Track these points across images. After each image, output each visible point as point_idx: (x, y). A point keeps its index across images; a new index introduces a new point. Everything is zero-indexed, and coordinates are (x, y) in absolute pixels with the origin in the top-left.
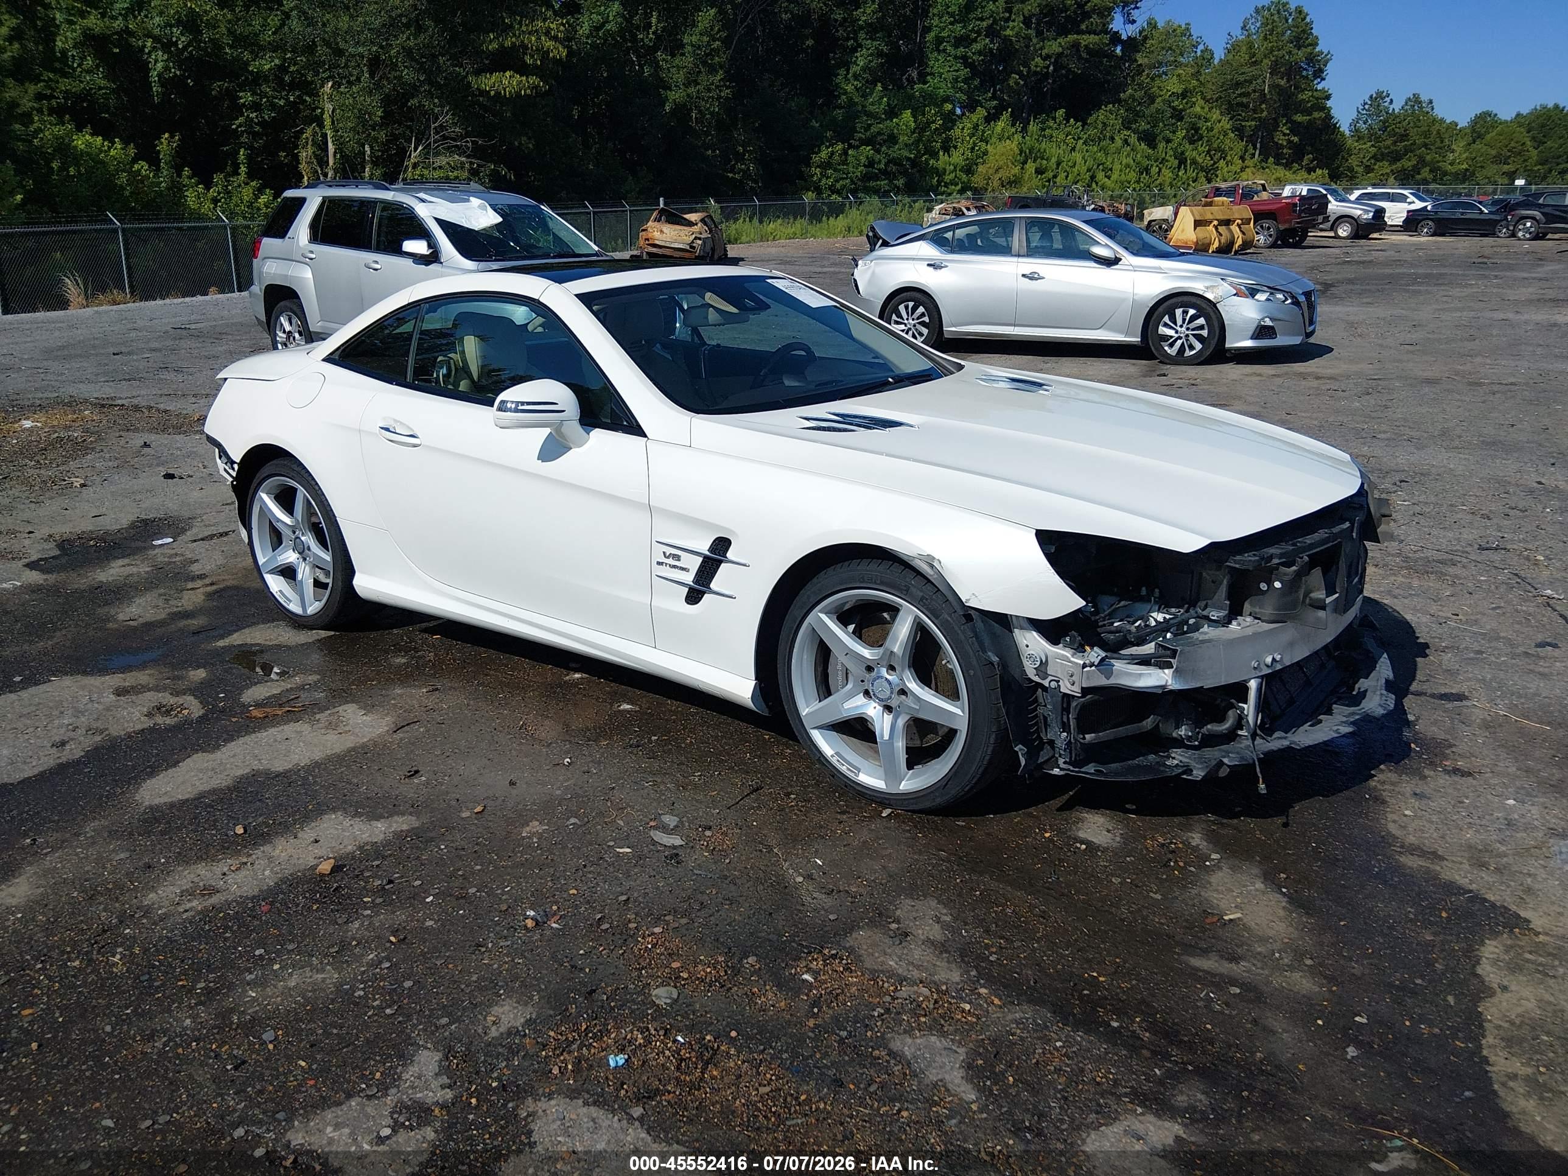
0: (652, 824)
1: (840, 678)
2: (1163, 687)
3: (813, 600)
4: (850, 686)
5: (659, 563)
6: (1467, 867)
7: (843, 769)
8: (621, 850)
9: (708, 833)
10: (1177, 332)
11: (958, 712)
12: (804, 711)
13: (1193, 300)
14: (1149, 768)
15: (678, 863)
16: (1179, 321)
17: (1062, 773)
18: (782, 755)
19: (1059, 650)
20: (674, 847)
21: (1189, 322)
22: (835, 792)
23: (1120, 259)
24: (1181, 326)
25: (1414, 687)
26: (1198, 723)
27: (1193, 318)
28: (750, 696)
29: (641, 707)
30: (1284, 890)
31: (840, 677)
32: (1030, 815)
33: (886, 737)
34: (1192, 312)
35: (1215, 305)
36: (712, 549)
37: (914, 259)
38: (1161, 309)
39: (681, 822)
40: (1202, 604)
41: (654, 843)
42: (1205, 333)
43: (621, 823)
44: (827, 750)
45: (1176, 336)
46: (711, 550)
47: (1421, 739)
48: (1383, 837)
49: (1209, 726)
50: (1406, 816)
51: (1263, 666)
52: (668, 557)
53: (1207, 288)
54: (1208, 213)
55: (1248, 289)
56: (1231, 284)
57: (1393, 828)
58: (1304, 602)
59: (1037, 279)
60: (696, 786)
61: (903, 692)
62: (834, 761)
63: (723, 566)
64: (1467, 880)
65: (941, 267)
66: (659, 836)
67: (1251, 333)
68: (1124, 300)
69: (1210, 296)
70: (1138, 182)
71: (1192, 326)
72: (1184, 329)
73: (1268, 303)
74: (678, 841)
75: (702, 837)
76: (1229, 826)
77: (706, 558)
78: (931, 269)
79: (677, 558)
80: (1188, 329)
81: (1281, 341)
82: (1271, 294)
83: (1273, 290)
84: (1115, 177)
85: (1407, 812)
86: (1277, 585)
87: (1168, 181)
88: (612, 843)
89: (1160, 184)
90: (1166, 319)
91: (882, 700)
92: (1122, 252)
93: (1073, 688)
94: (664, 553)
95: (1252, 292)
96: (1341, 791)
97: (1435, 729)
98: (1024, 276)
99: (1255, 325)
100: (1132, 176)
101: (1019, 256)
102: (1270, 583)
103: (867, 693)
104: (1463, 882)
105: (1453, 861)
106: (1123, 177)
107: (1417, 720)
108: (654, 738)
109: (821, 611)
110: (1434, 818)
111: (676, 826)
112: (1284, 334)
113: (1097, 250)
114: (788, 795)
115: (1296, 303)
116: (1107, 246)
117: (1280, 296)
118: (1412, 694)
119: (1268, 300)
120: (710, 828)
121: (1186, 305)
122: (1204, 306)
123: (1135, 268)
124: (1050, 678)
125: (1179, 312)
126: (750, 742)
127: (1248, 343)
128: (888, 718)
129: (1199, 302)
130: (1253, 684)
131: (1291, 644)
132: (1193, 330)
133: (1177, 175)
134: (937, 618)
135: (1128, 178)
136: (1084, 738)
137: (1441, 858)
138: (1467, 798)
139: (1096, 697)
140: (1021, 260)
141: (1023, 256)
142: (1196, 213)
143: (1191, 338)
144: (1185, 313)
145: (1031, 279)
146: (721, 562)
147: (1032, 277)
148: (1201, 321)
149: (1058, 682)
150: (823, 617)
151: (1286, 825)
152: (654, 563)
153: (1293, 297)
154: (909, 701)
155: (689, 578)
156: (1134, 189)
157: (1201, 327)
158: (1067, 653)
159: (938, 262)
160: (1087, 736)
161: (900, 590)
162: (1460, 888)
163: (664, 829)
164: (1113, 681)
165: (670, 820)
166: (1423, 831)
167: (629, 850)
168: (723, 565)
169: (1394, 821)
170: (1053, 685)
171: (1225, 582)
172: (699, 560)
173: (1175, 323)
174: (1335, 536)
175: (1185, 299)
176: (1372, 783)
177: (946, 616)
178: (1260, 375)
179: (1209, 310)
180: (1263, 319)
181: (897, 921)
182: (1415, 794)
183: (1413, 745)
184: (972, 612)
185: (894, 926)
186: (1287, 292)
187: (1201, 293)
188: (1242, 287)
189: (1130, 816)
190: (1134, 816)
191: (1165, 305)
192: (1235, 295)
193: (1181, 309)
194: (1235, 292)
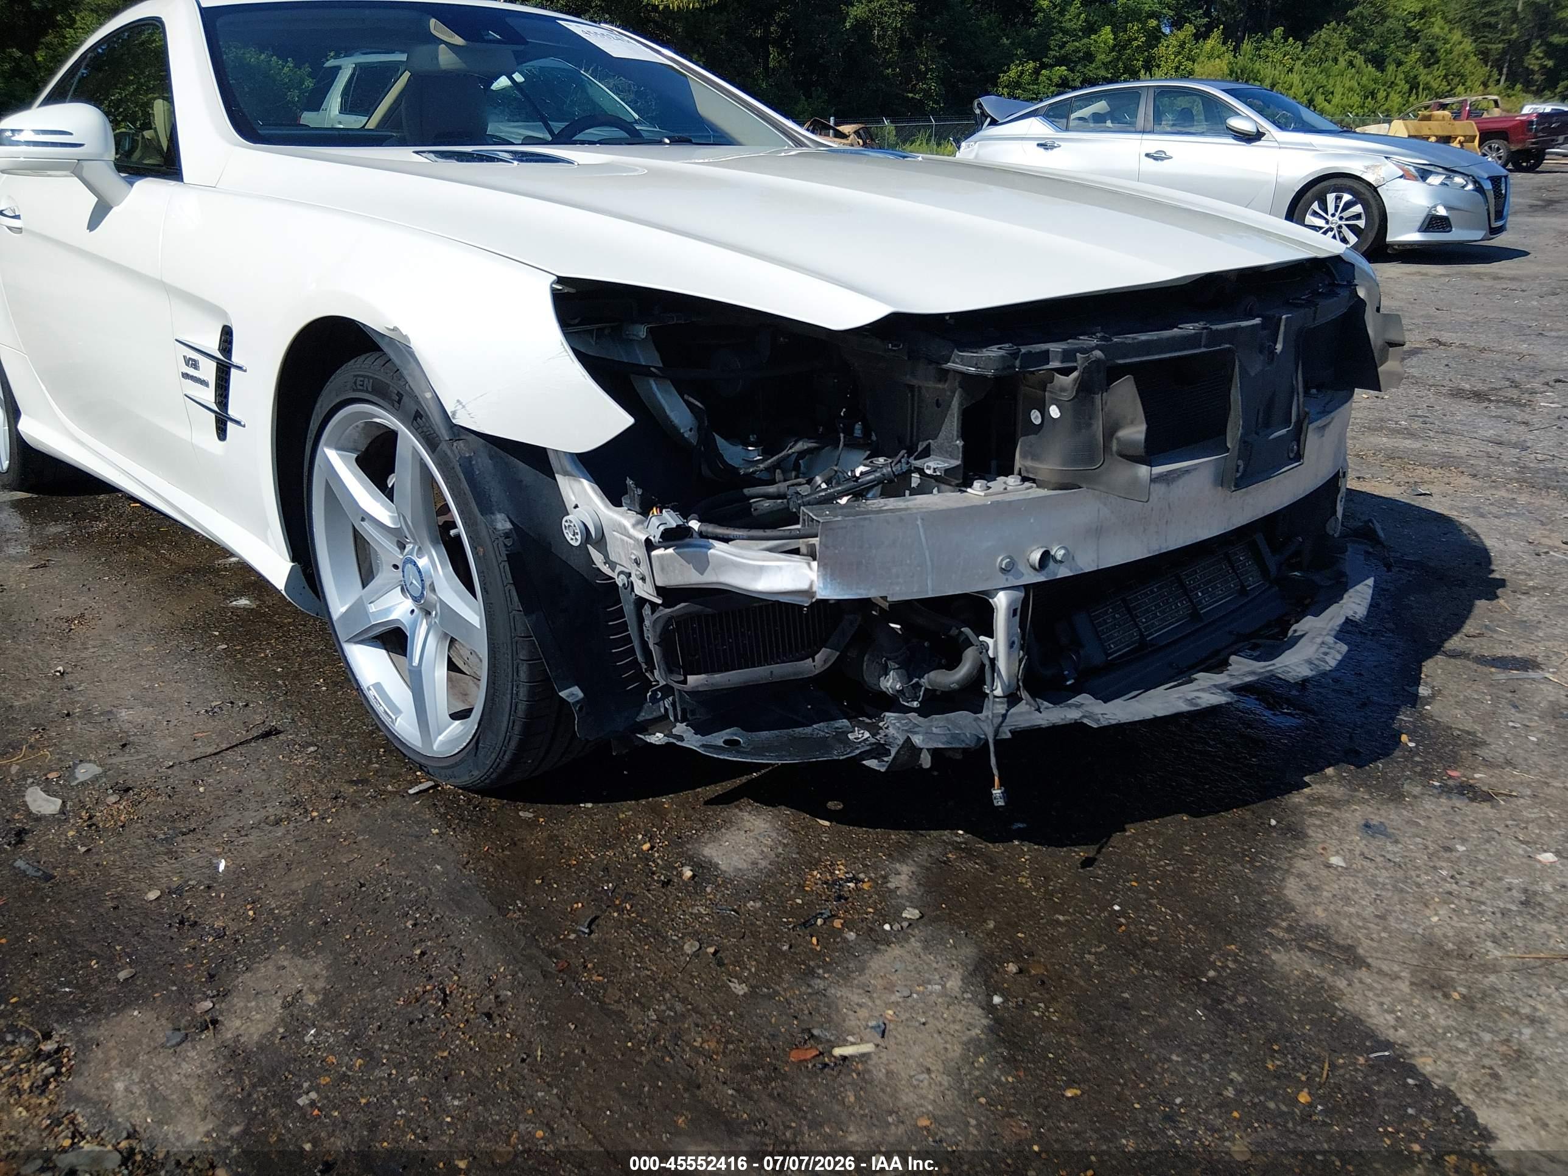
2: (808, 593)
6: (1405, 987)
10: (1327, 222)
13: (1350, 182)
14: (822, 744)
16: (1331, 208)
17: (663, 742)
19: (614, 514)
21: (1344, 210)
23: (1264, 134)
24: (1333, 215)
25: (1454, 643)
26: (912, 668)
27: (1348, 206)
30: (996, 999)
34: (1347, 197)
35: (1375, 189)
37: (1022, 139)
38: (1309, 194)
40: (921, 447)
42: (1361, 223)
45: (1327, 226)
47: (1426, 728)
48: (1263, 906)
49: (932, 675)
50: (1329, 866)
51: (1022, 567)
52: (189, 365)
53: (1367, 168)
54: (1425, 128)
55: (1418, 170)
56: (1400, 165)
57: (1293, 890)
58: (1107, 448)
59: (1162, 159)
64: (1390, 1018)
65: (1052, 147)
67: (1418, 224)
68: (1266, 183)
69: (1370, 178)
70: (1362, 107)
71: (1346, 214)
72: (1336, 218)
73: (1443, 188)
76: (981, 854)
78: (1041, 150)
80: (1341, 218)
81: (1456, 235)
82: (1448, 177)
83: (1451, 172)
84: (1336, 100)
85: (1335, 860)
86: (1054, 412)
87: (1396, 107)
89: (1387, 110)
90: (1315, 206)
91: (415, 599)
92: (1266, 125)
93: (649, 588)
94: (185, 359)
95: (1423, 175)
96: (1227, 809)
97: (1459, 713)
98: (1147, 155)
99: (1424, 215)
100: (1356, 100)
101: (1144, 132)
102: (1044, 412)
104: (1380, 1020)
105: (1380, 972)
106: (1345, 101)
107: (1433, 697)
109: (331, 446)
110: (1383, 876)
112: (1462, 227)
113: (1235, 123)
115: (1479, 189)
116: (1248, 118)
117: (1459, 180)
118: (1445, 653)
119: (1443, 184)
121: (1340, 189)
122: (1363, 190)
123: (1281, 146)
124: (617, 566)
125: (1331, 198)
127: (1416, 237)
129: (1356, 185)
130: (1001, 601)
131: (1097, 532)
132: (1347, 219)
133: (1408, 101)
135: (1351, 102)
136: (685, 682)
137: (1358, 962)
138: (1464, 841)
139: (697, 608)
140: (1146, 136)
141: (1149, 132)
142: (1410, 126)
143: (1345, 230)
144: (1338, 198)
145: (1156, 159)
147: (1157, 157)
148: (1358, 209)
149: (627, 574)
151: (1088, 862)
153: (1475, 182)
156: (1357, 115)
157: (1358, 217)
158: (627, 521)
159: (1049, 142)
160: (691, 679)
161: (392, 402)
162: (1371, 1034)
164: (710, 577)
166: (1347, 900)
169: (1301, 876)
170: (624, 579)
171: (955, 403)
173: (1326, 212)
174: (1216, 337)
175: (1339, 181)
176: (1297, 798)
178: (1426, 274)
179: (1368, 195)
180: (1435, 207)
182: (1367, 826)
183: (1404, 738)
186: (1468, 176)
187: (1358, 174)
188: (1411, 168)
189: (821, 822)
190: (827, 823)
191: (1314, 189)
192: (1401, 177)
193: (1334, 195)
194: (1401, 173)
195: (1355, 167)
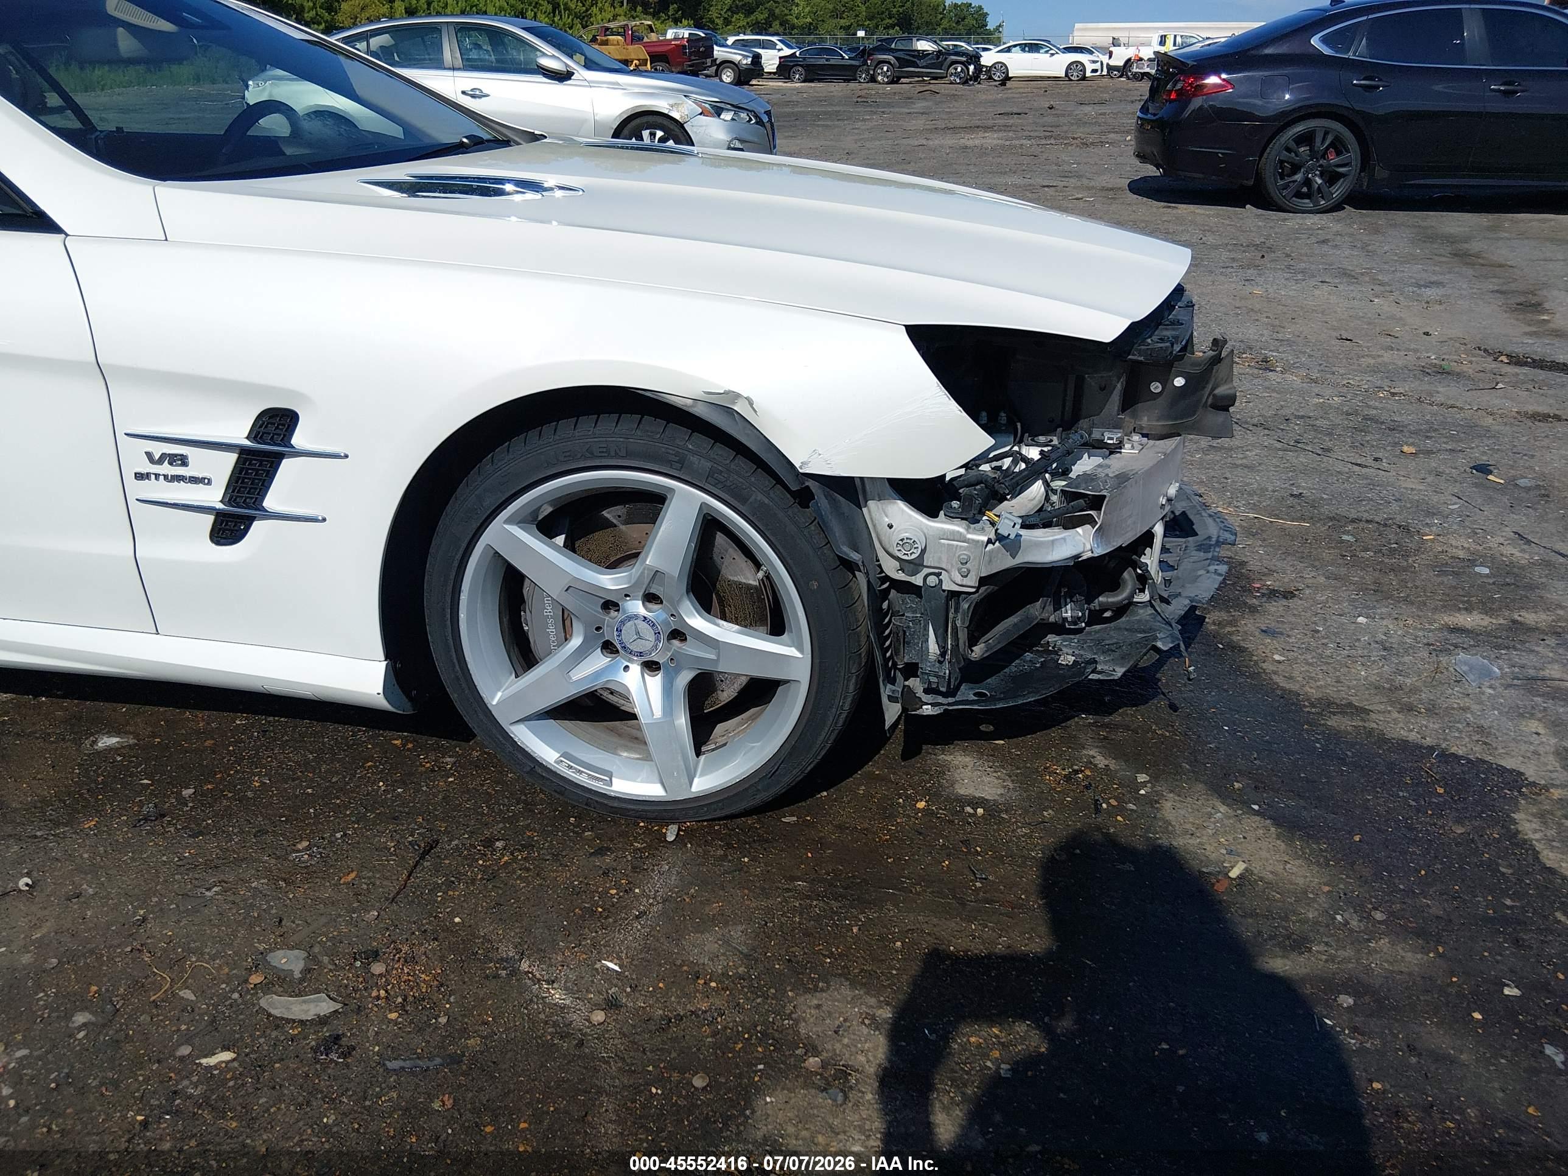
0: (255, 979)
1: (551, 629)
2: (1079, 555)
3: (490, 502)
4: (576, 641)
5: (139, 476)
7: (583, 779)
8: (212, 1061)
9: (378, 968)
11: (792, 652)
12: (495, 699)
13: (659, 120)
15: (344, 1055)
17: (937, 711)
18: (439, 770)
19: (942, 525)
20: (322, 1021)
22: (565, 816)
23: (572, 73)
26: (1090, 598)
27: (663, 141)
28: (381, 690)
29: (137, 736)
30: (1256, 807)
31: (553, 630)
32: (872, 778)
33: (658, 712)
34: (659, 134)
35: (682, 125)
36: (256, 433)
38: (626, 130)
39: (311, 958)
40: (1084, 423)
41: (279, 1023)
43: (188, 994)
44: (547, 753)
46: (254, 435)
49: (1101, 599)
50: (1279, 662)
51: (1166, 503)
52: (160, 461)
53: (671, 106)
55: (713, 107)
56: (695, 101)
57: (1282, 683)
58: (1206, 402)
59: (479, 96)
60: (309, 873)
61: (678, 635)
62: (563, 770)
63: (287, 466)
66: (281, 1005)
68: (584, 121)
69: (676, 115)
73: (733, 123)
74: (323, 1006)
75: (370, 981)
77: (244, 453)
79: (183, 461)
82: (736, 113)
83: (737, 108)
85: (1277, 657)
86: (1179, 381)
88: (185, 1050)
91: (641, 654)
92: (573, 65)
93: (966, 581)
94: (149, 455)
95: (718, 111)
98: (463, 92)
101: (454, 69)
102: (1166, 382)
103: (608, 647)
108: (187, 792)
109: (509, 521)
111: (307, 971)
113: (545, 62)
114: (489, 843)
115: (760, 122)
116: (555, 57)
117: (743, 115)
119: (733, 119)
120: (375, 955)
121: (653, 126)
122: (672, 127)
123: (591, 85)
124: (926, 571)
125: (646, 134)
126: (371, 759)
128: (655, 683)
129: (666, 122)
130: (1159, 528)
134: (744, 500)
136: (972, 653)
138: (1316, 625)
140: (457, 74)
141: (459, 69)
144: (653, 134)
145: (473, 96)
146: (279, 457)
147: (474, 94)
149: (938, 575)
150: (515, 530)
151: (1173, 707)
152: (129, 478)
153: (756, 116)
154: (690, 649)
155: (214, 496)
158: (957, 527)
161: (670, 463)
163: (281, 983)
164: (1021, 559)
165: (289, 961)
167: (227, 1056)
168: (285, 462)
169: (1275, 673)
170: (932, 581)
171: (1119, 386)
172: (232, 458)
175: (650, 119)
177: (760, 497)
179: (677, 131)
180: (731, 141)
181: (813, 1049)
182: (1264, 631)
184: (810, 483)
185: (813, 1062)
186: (751, 111)
187: (666, 112)
188: (707, 106)
189: (997, 742)
190: (1002, 742)
191: (629, 126)
192: (701, 114)
193: (648, 131)
194: (700, 111)
195: (662, 105)
